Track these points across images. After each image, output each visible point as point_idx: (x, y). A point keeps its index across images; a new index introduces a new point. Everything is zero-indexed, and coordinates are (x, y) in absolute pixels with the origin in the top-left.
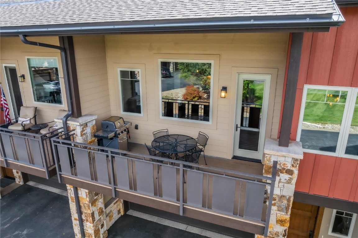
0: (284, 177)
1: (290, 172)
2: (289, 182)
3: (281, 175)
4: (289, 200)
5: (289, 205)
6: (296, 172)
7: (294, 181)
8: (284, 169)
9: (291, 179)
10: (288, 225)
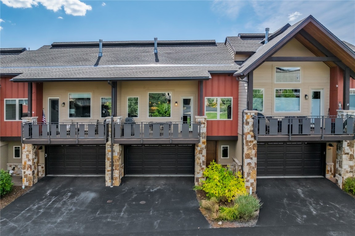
0: (203, 125)
1: (204, 123)
2: (204, 127)
3: (202, 125)
4: (205, 134)
5: (205, 136)
6: (206, 123)
7: (206, 126)
8: (202, 123)
9: (205, 126)
10: (206, 144)
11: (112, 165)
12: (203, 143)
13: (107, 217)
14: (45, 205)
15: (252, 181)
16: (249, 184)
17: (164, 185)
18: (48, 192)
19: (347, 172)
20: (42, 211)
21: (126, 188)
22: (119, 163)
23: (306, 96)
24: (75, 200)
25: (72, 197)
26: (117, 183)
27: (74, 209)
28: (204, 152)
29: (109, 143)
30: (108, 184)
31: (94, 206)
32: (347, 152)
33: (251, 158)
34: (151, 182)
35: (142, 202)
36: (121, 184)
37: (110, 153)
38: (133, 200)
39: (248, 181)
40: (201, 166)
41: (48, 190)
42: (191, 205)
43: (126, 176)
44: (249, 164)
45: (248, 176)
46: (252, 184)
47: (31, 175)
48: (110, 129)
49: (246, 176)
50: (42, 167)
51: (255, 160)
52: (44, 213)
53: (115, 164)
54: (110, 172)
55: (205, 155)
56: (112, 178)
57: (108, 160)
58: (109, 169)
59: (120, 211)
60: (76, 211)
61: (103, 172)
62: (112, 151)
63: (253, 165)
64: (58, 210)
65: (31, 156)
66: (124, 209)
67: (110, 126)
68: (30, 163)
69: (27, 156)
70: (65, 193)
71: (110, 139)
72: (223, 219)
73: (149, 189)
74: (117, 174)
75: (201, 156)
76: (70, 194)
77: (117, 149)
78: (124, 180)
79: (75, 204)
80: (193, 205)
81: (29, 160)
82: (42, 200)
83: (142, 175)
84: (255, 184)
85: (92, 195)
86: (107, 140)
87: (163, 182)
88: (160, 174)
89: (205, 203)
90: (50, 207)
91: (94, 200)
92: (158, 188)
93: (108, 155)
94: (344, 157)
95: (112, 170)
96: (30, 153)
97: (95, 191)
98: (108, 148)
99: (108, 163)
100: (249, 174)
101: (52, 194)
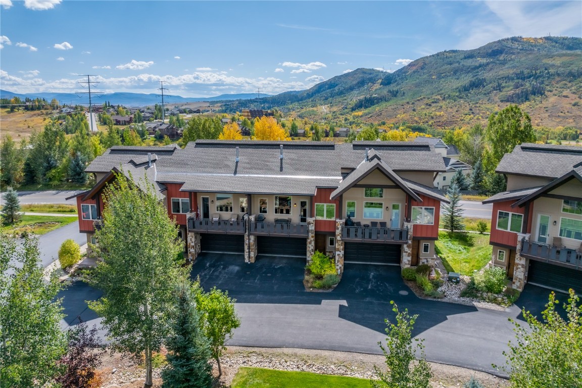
0: (312, 225)
4: (313, 230)
5: (314, 232)
6: (314, 223)
7: (314, 225)
10: (314, 237)
11: (249, 248)
12: (312, 237)
13: (248, 282)
14: (209, 273)
15: (340, 265)
16: (338, 267)
17: (285, 263)
18: (208, 265)
19: (406, 264)
20: (208, 276)
21: (259, 265)
22: (254, 247)
23: (387, 207)
24: (226, 271)
25: (224, 268)
26: (253, 261)
27: (227, 276)
28: (313, 243)
29: (247, 233)
30: (247, 261)
31: (239, 275)
32: (406, 251)
33: (340, 251)
34: (276, 261)
35: (269, 275)
36: (255, 261)
37: (247, 240)
38: (264, 273)
39: (338, 266)
40: (310, 253)
41: (207, 263)
42: (299, 278)
43: (259, 254)
44: (339, 255)
45: (338, 262)
46: (340, 268)
47: (194, 252)
48: (247, 224)
49: (336, 262)
50: (199, 246)
51: (342, 252)
52: (209, 278)
53: (251, 248)
54: (248, 253)
55: (314, 245)
56: (249, 257)
57: (246, 244)
58: (247, 251)
59: (255, 279)
60: (229, 278)
61: (243, 251)
62: (249, 239)
63: (341, 256)
64: (217, 277)
65: (193, 240)
66: (257, 278)
67: (247, 222)
68: (193, 244)
69: (191, 239)
70: (219, 266)
71: (247, 231)
72: (314, 288)
73: (274, 267)
74: (252, 254)
75: (310, 246)
76: (222, 266)
77: (252, 238)
78: (257, 258)
79: (226, 273)
80: (300, 278)
81: (192, 242)
82: (205, 270)
83: (270, 255)
84: (342, 268)
85: (237, 268)
86: (246, 232)
87: (284, 261)
88: (284, 254)
89: (306, 277)
90: (212, 275)
91: (238, 271)
92: (281, 265)
93: (246, 242)
94: (404, 254)
95: (249, 252)
96: (192, 237)
97: (238, 265)
98: (246, 237)
99: (246, 247)
100: (338, 261)
101: (211, 266)
